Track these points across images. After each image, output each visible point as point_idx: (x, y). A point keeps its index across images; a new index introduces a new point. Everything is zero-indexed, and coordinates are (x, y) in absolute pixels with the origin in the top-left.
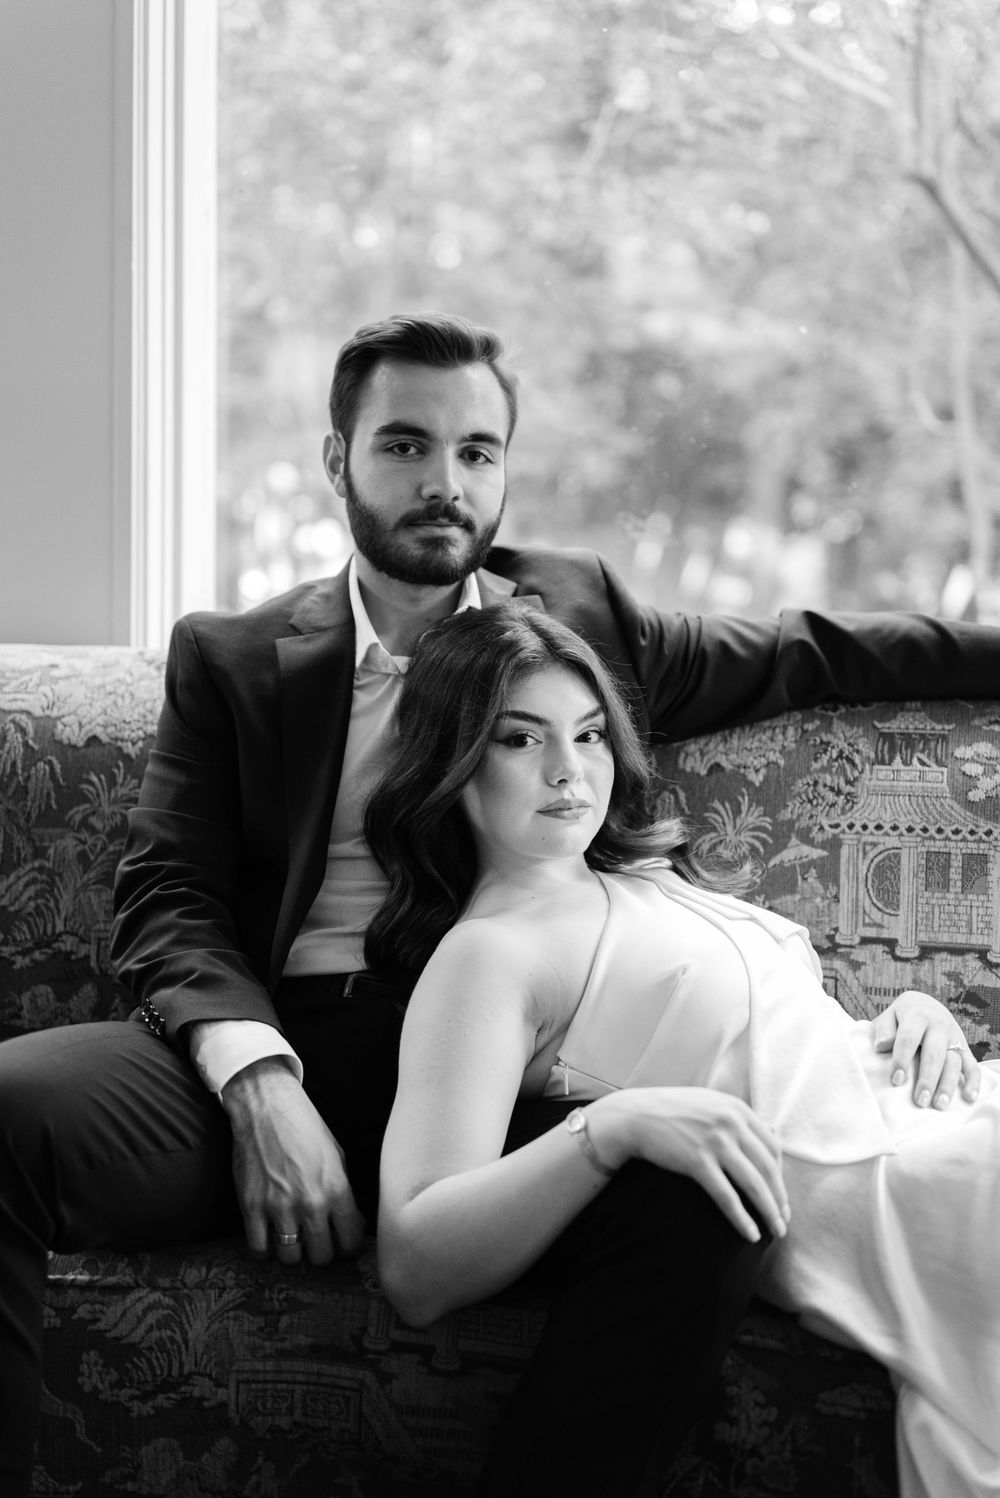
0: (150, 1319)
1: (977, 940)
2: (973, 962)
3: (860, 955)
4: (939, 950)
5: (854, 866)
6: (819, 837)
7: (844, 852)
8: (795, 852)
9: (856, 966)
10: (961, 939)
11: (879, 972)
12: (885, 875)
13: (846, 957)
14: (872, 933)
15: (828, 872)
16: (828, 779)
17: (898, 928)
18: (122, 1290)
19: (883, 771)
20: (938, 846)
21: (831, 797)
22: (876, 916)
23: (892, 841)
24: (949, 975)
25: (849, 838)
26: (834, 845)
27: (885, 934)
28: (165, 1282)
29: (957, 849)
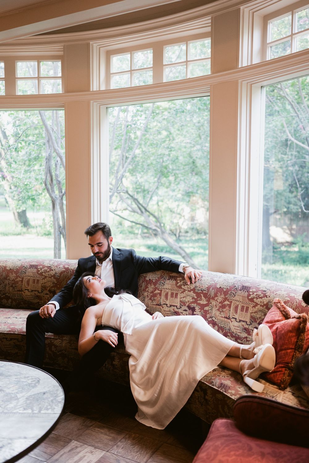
0: (59, 343)
1: (176, 305)
2: (175, 307)
3: (163, 306)
4: (172, 306)
5: (163, 294)
6: (160, 289)
7: (162, 292)
8: (157, 291)
9: (163, 307)
10: (174, 304)
11: (165, 308)
12: (167, 295)
13: (162, 306)
14: (165, 303)
15: (160, 294)
16: (162, 282)
17: (168, 303)
18: (57, 339)
19: (168, 281)
20: (173, 292)
21: (162, 284)
22: (165, 301)
23: (168, 291)
24: (173, 309)
25: (163, 290)
26: (161, 291)
27: (166, 303)
28: (61, 339)
29: (175, 292)
